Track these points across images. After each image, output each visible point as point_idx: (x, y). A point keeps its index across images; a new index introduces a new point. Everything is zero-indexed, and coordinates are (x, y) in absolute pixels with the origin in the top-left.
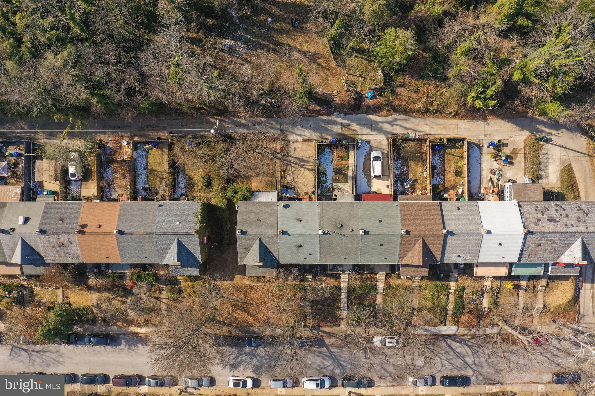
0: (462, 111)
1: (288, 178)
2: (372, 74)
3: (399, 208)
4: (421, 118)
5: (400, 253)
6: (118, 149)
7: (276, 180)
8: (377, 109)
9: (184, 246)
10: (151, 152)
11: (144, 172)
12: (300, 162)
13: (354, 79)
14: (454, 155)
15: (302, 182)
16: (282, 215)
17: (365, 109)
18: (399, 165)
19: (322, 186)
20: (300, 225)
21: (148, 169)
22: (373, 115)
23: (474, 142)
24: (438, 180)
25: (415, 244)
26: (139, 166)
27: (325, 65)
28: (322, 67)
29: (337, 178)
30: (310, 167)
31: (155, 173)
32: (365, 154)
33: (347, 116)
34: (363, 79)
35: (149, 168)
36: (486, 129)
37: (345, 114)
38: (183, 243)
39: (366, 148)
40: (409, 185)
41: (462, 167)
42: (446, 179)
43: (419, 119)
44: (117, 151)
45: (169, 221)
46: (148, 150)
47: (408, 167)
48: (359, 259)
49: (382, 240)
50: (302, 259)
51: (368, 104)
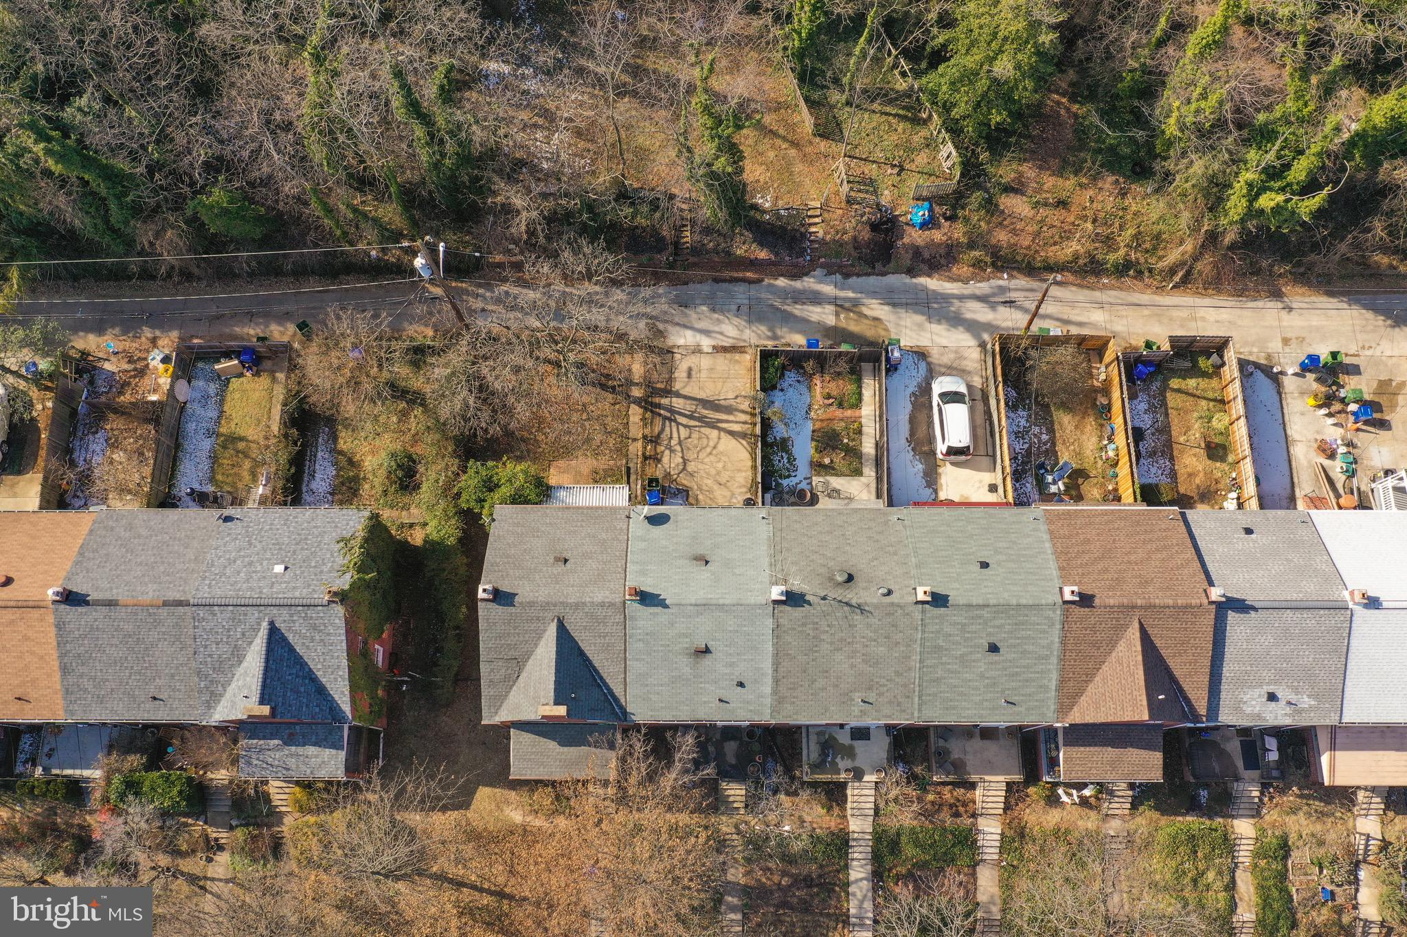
0: (1204, 266)
1: (665, 460)
2: (921, 159)
3: (1044, 527)
4: (1080, 286)
5: (1062, 681)
6: (135, 377)
7: (628, 469)
8: (943, 261)
9: (292, 650)
10: (235, 383)
11: (207, 444)
12: (705, 412)
13: (871, 170)
14: (1194, 395)
15: (713, 472)
16: (643, 545)
17: (907, 260)
18: (1023, 422)
19: (778, 484)
20: (704, 574)
21: (218, 435)
22: (929, 276)
23: (1251, 358)
24: (1153, 470)
25: (1113, 644)
26: (191, 426)
27: (782, 132)
28: (774, 134)
29: (827, 461)
30: (736, 428)
31: (241, 445)
32: (912, 389)
33: (853, 280)
34: (896, 170)
35: (223, 430)
36: (1285, 324)
37: (847, 276)
38: (290, 638)
39: (914, 373)
40: (1060, 483)
41: (1226, 433)
42: (1182, 471)
43: (1074, 288)
44: (129, 384)
45: (251, 563)
46: (228, 380)
47: (1051, 431)
48: (916, 706)
49: (994, 627)
50: (709, 702)
51: (914, 244)
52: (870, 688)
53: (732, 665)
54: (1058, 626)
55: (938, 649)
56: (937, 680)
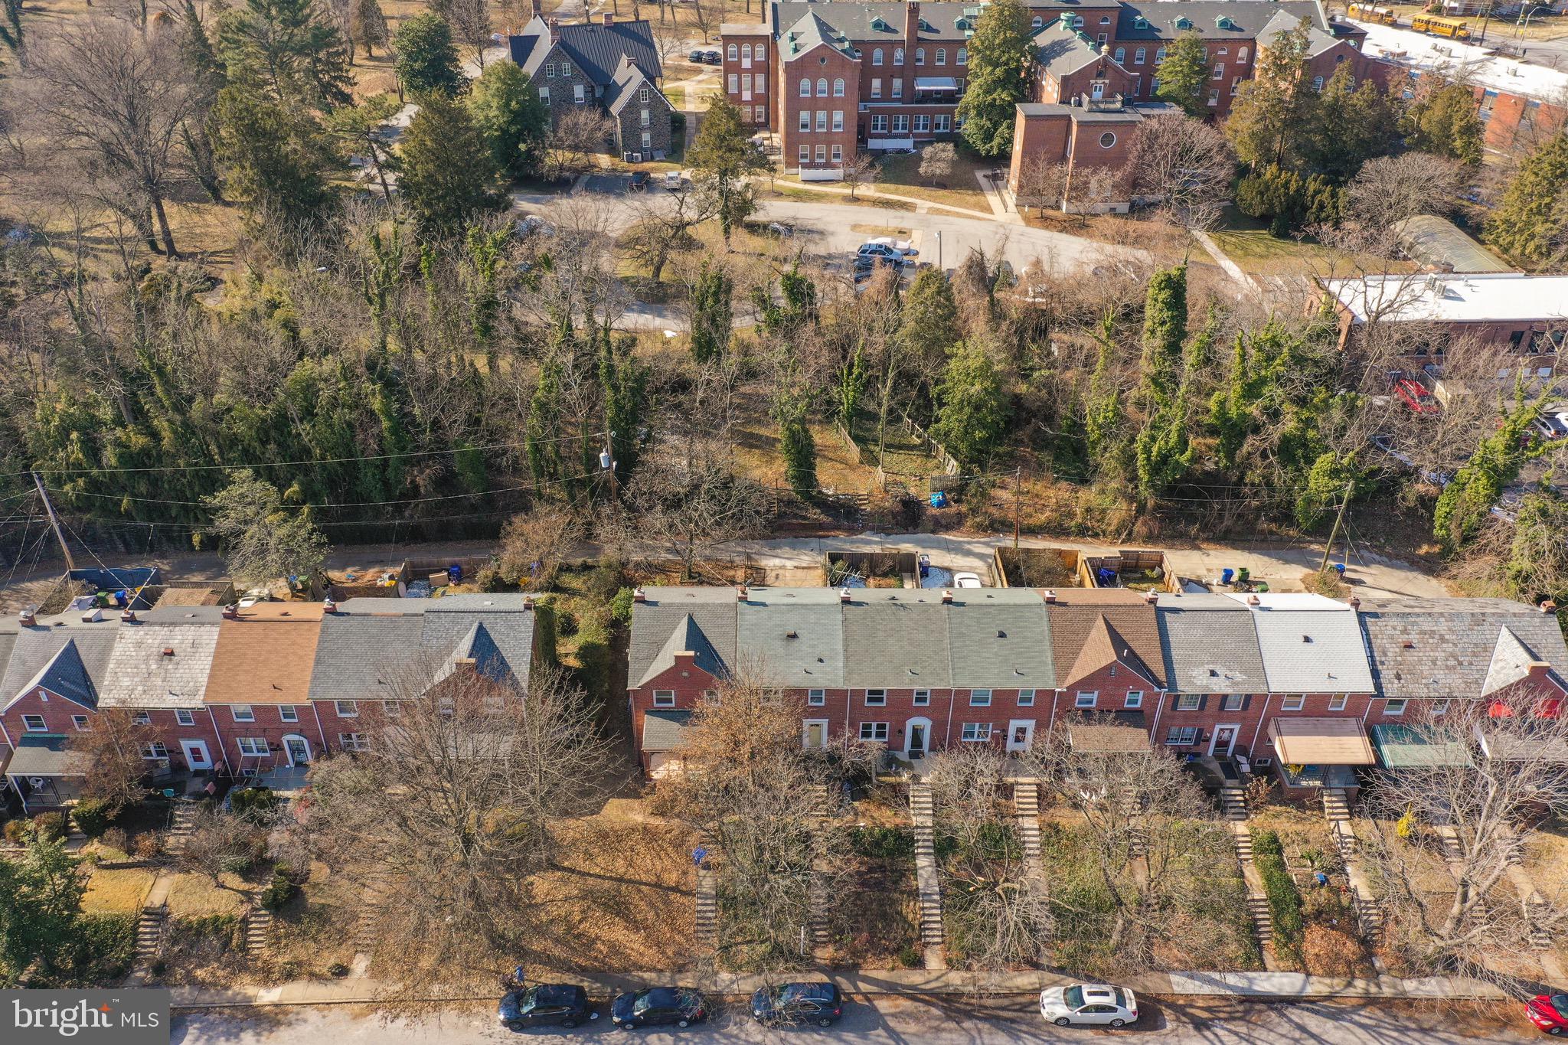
4: (1055, 541)
5: (1056, 658)
8: (954, 524)
9: (492, 642)
10: (442, 588)
13: (901, 478)
17: (930, 524)
22: (947, 533)
23: (1186, 577)
25: (1087, 631)
27: (842, 460)
28: (837, 460)
33: (893, 535)
34: (918, 478)
37: (889, 534)
38: (492, 635)
46: (437, 584)
48: (951, 676)
49: (1000, 620)
50: (797, 673)
51: (934, 516)
52: (916, 663)
53: (813, 646)
54: (1046, 619)
56: (965, 657)
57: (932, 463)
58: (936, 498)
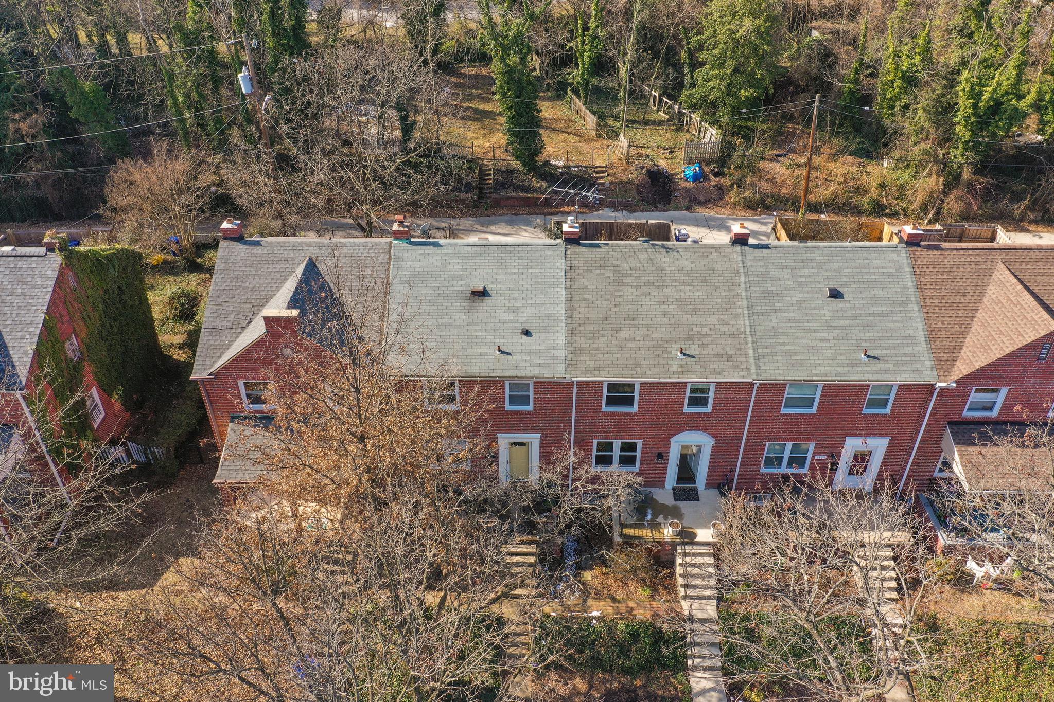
5: (932, 334)
8: (717, 203)
13: (647, 152)
17: (684, 202)
22: (708, 213)
25: (980, 289)
34: (668, 151)
48: (752, 361)
49: (830, 270)
50: (485, 354)
51: (688, 190)
52: (690, 339)
53: (516, 310)
54: (908, 270)
55: (767, 294)
56: (774, 330)
57: (683, 137)
58: (690, 171)
